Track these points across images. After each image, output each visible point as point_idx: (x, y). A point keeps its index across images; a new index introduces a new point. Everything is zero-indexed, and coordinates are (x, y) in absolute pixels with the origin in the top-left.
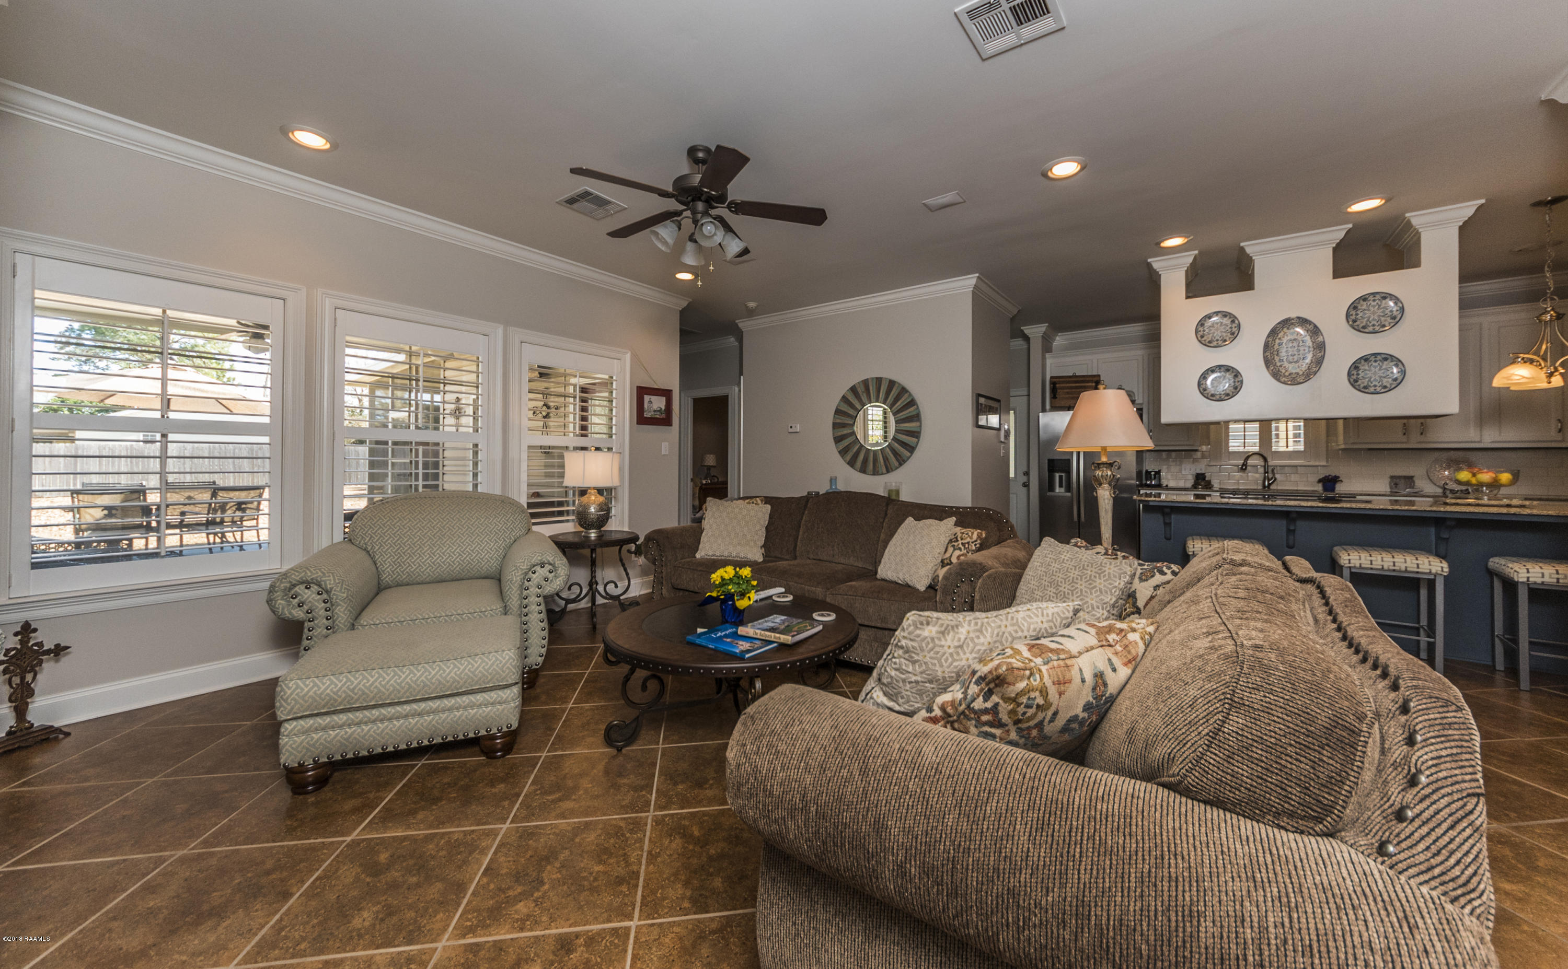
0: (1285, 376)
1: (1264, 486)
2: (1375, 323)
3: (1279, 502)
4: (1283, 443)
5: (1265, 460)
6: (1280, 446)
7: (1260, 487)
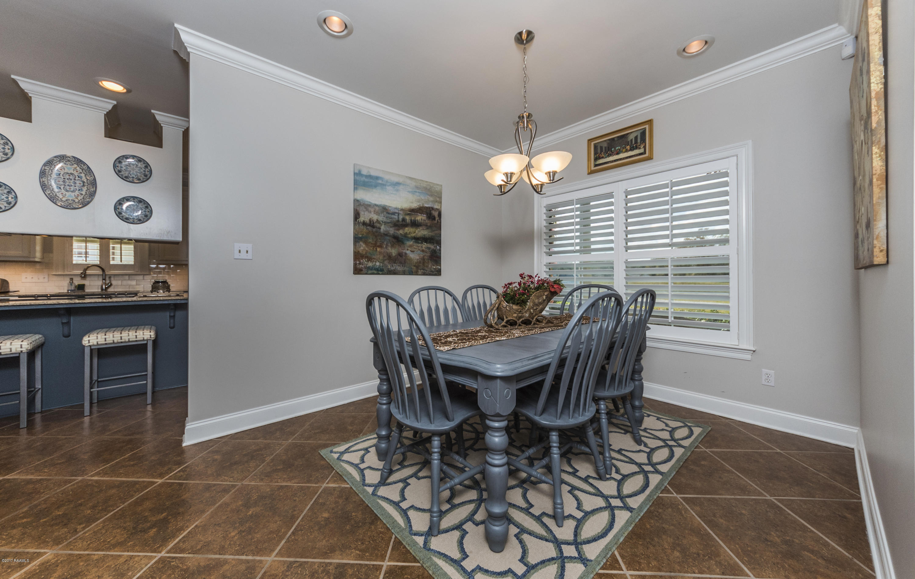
0: (62, 201)
1: (102, 289)
2: (134, 176)
3: (115, 300)
4: (118, 257)
5: (103, 270)
6: (115, 261)
7: (100, 290)
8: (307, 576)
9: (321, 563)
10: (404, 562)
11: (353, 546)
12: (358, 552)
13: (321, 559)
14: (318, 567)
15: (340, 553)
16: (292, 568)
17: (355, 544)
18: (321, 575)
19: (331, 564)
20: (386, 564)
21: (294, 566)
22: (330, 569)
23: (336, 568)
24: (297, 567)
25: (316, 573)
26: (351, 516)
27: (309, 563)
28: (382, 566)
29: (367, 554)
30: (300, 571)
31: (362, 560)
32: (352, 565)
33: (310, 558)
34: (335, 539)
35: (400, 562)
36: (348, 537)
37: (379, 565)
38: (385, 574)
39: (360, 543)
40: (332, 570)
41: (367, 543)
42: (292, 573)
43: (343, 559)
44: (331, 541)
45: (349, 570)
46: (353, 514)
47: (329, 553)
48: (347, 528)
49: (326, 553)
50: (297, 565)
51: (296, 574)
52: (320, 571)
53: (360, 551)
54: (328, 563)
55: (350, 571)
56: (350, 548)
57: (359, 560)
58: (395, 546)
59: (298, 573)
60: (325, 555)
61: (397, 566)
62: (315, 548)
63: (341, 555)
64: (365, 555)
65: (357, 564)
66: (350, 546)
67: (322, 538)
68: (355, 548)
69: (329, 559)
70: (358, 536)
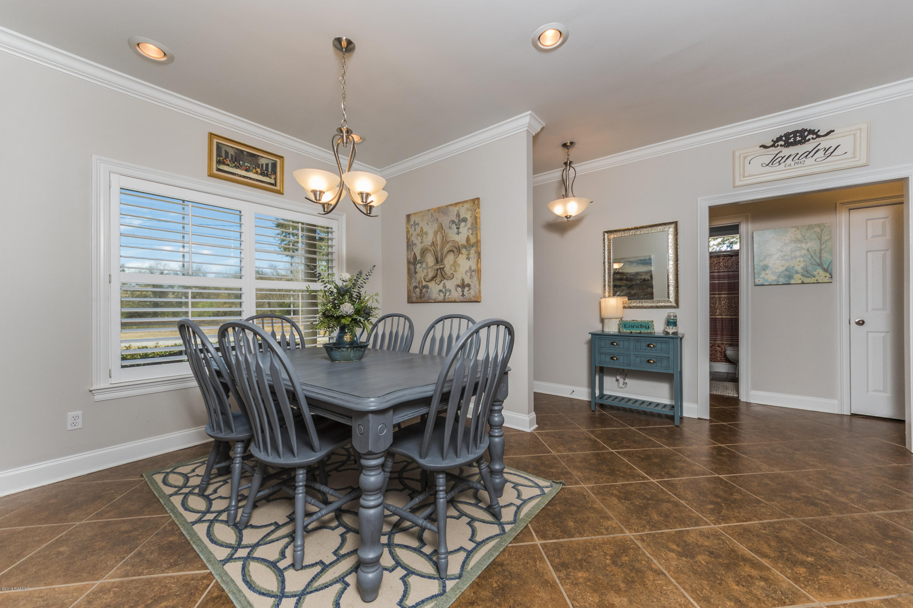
8: (580, 588)
9: (562, 585)
10: (531, 533)
11: (533, 569)
12: (538, 563)
13: (559, 587)
14: (567, 585)
15: (546, 575)
16: (581, 606)
17: (531, 568)
18: (572, 578)
19: (559, 577)
20: (538, 542)
21: (578, 605)
22: (564, 575)
23: (560, 571)
24: (577, 601)
25: (572, 583)
26: (499, 586)
27: (568, 594)
28: (541, 544)
29: (536, 556)
30: (579, 596)
31: (543, 557)
32: (551, 562)
33: (563, 596)
34: (533, 586)
35: (532, 534)
36: (526, 577)
37: (541, 546)
38: (547, 540)
39: (529, 565)
40: (563, 573)
41: (526, 560)
42: (585, 602)
43: (550, 571)
44: (538, 588)
45: (556, 562)
46: (495, 585)
47: (550, 584)
48: (515, 582)
49: (551, 586)
50: (576, 602)
51: (583, 598)
52: (570, 581)
53: (535, 562)
54: (559, 579)
55: (557, 560)
56: (537, 571)
57: (545, 559)
58: (519, 541)
59: (582, 596)
60: (553, 586)
61: (536, 536)
62: (551, 598)
63: (546, 573)
64: (538, 558)
65: (548, 559)
66: (535, 570)
67: (538, 599)
68: (535, 567)
69: (556, 581)
70: (521, 570)
